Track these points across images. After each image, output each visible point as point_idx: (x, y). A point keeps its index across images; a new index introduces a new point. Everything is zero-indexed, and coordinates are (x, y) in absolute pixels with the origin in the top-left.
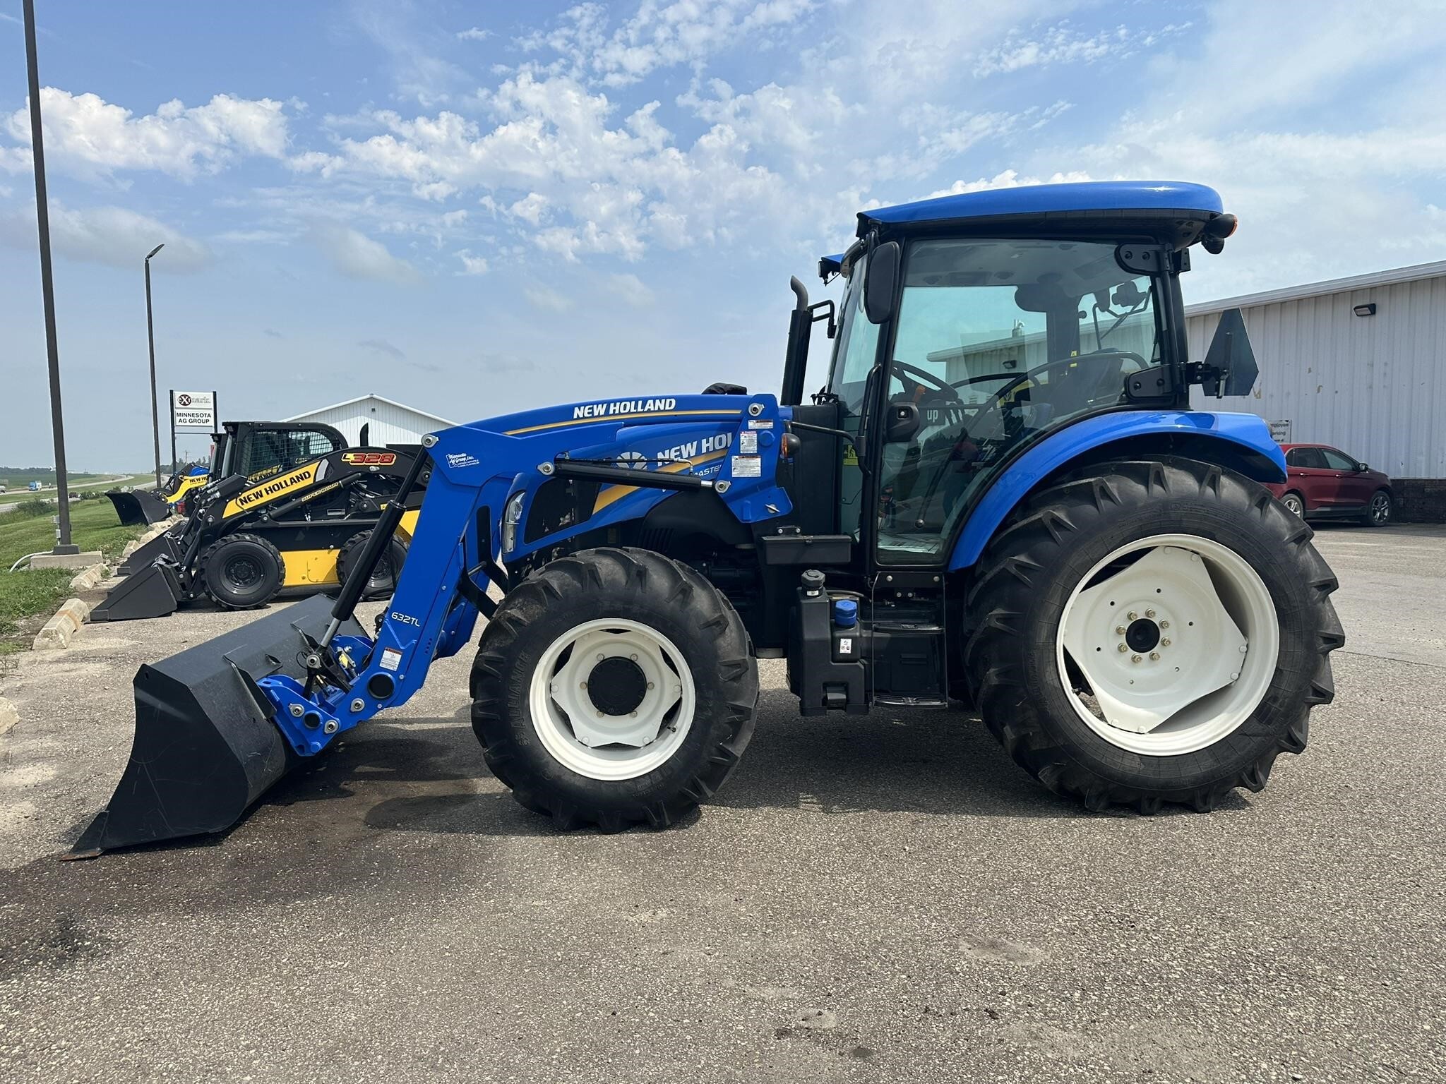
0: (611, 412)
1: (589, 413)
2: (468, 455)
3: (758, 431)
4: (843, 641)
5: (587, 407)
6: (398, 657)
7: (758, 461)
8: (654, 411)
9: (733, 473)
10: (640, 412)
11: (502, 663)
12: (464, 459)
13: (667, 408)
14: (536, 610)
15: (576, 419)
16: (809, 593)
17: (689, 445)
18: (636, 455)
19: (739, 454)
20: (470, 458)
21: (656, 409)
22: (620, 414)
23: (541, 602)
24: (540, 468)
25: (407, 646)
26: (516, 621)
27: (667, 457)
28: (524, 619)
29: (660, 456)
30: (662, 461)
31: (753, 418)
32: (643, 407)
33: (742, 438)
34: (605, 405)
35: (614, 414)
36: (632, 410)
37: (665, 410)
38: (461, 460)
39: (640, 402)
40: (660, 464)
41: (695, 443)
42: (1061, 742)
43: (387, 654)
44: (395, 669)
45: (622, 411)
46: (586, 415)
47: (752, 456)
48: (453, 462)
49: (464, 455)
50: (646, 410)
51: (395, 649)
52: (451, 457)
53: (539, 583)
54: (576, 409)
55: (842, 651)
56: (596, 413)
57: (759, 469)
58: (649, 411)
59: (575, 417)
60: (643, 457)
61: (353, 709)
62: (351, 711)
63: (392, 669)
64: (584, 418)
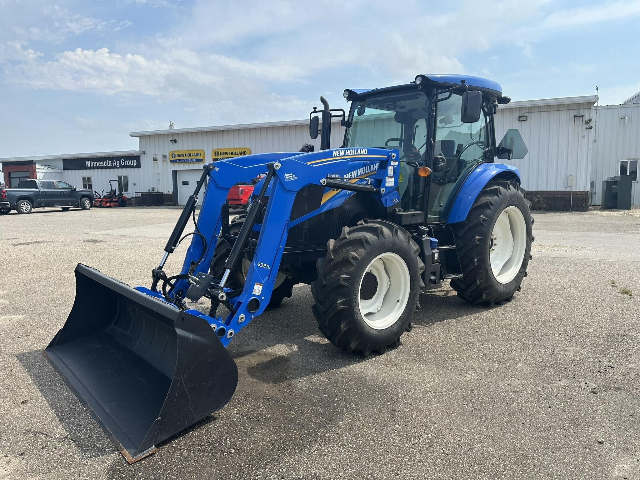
0: (346, 154)
1: (338, 154)
2: (293, 174)
3: (394, 166)
4: (436, 254)
5: (338, 151)
6: (261, 287)
7: (393, 179)
8: (360, 155)
9: (386, 185)
10: (356, 155)
11: (350, 280)
12: (291, 177)
13: (365, 154)
14: (362, 251)
15: (334, 157)
16: (424, 236)
17: (354, 171)
18: (337, 176)
19: (388, 176)
20: (294, 176)
21: (361, 154)
22: (349, 155)
23: (364, 248)
24: (322, 181)
25: (265, 280)
26: (355, 258)
27: (347, 177)
28: (358, 256)
29: (345, 177)
30: (346, 179)
31: (393, 160)
32: (357, 153)
33: (389, 169)
34: (344, 151)
35: (347, 156)
36: (353, 154)
37: (364, 155)
38: (290, 177)
39: (356, 150)
40: (345, 180)
41: (356, 171)
42: (490, 283)
43: (256, 287)
44: (259, 294)
45: (350, 154)
46: (338, 155)
47: (391, 177)
48: (287, 178)
49: (292, 174)
50: (358, 154)
51: (260, 283)
52: (286, 175)
53: (364, 238)
54: (334, 152)
55: (435, 259)
56: (341, 155)
57: (393, 183)
58: (359, 155)
59: (334, 156)
60: (339, 177)
61: (240, 321)
62: (238, 323)
63: (258, 294)
64: (337, 157)
